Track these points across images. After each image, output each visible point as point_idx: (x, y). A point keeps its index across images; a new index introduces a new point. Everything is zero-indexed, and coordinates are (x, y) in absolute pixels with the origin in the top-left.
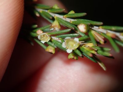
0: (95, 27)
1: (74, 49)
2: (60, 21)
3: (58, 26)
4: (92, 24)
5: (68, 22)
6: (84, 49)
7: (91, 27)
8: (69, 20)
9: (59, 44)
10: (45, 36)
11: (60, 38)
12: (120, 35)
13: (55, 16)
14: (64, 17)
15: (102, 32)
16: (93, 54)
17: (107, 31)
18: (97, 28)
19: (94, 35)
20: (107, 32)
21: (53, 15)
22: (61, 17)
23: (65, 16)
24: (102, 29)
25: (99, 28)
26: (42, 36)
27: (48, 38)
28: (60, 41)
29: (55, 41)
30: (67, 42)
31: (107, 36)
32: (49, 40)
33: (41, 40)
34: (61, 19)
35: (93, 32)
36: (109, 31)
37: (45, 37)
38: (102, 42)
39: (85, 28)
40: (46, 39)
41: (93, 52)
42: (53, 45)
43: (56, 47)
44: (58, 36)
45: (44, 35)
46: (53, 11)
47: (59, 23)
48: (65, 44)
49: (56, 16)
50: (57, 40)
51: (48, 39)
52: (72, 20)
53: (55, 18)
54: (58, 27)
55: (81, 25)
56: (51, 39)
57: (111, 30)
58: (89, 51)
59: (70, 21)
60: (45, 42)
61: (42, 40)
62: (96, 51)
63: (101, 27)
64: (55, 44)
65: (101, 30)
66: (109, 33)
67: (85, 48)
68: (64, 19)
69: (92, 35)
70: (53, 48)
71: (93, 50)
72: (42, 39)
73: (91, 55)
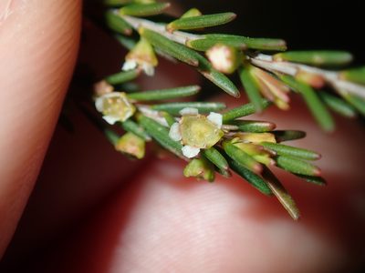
0: (261, 57)
1: (204, 147)
2: (155, 40)
3: (149, 58)
4: (253, 47)
5: (179, 44)
6: (237, 148)
7: (248, 58)
8: (182, 38)
9: (160, 129)
10: (118, 101)
11: (164, 113)
12: (339, 78)
13: (140, 26)
14: (167, 30)
15: (284, 71)
16: (263, 166)
17: (298, 69)
18: (268, 58)
19: (257, 81)
20: (299, 72)
21: (135, 23)
22: (159, 28)
23: (171, 25)
24: (284, 60)
25: (273, 60)
26: (110, 101)
27: (126, 109)
28: (163, 121)
29: (148, 121)
30: (187, 124)
31: (298, 83)
32: (129, 114)
33: (105, 112)
34: (158, 34)
35: (255, 73)
36: (305, 69)
37: (117, 107)
38: (283, 102)
39: (228, 59)
40: (121, 113)
41: (264, 159)
42: (139, 130)
43: (148, 139)
44: (156, 107)
45: (114, 99)
46: (136, 12)
47: (153, 47)
48: (180, 130)
49: (145, 26)
50: (153, 118)
51: (128, 111)
52: (194, 38)
53: (141, 32)
54: (149, 62)
55: (218, 48)
56: (137, 112)
57: (310, 64)
58: (251, 157)
59: (187, 41)
60: (118, 119)
61: (108, 114)
62: (274, 157)
63: (278, 56)
64: (145, 129)
65: (279, 64)
66: (304, 73)
67: (238, 145)
68: (168, 35)
69: (250, 79)
70: (140, 142)
71: (263, 152)
72: (109, 110)
73: (257, 168)
